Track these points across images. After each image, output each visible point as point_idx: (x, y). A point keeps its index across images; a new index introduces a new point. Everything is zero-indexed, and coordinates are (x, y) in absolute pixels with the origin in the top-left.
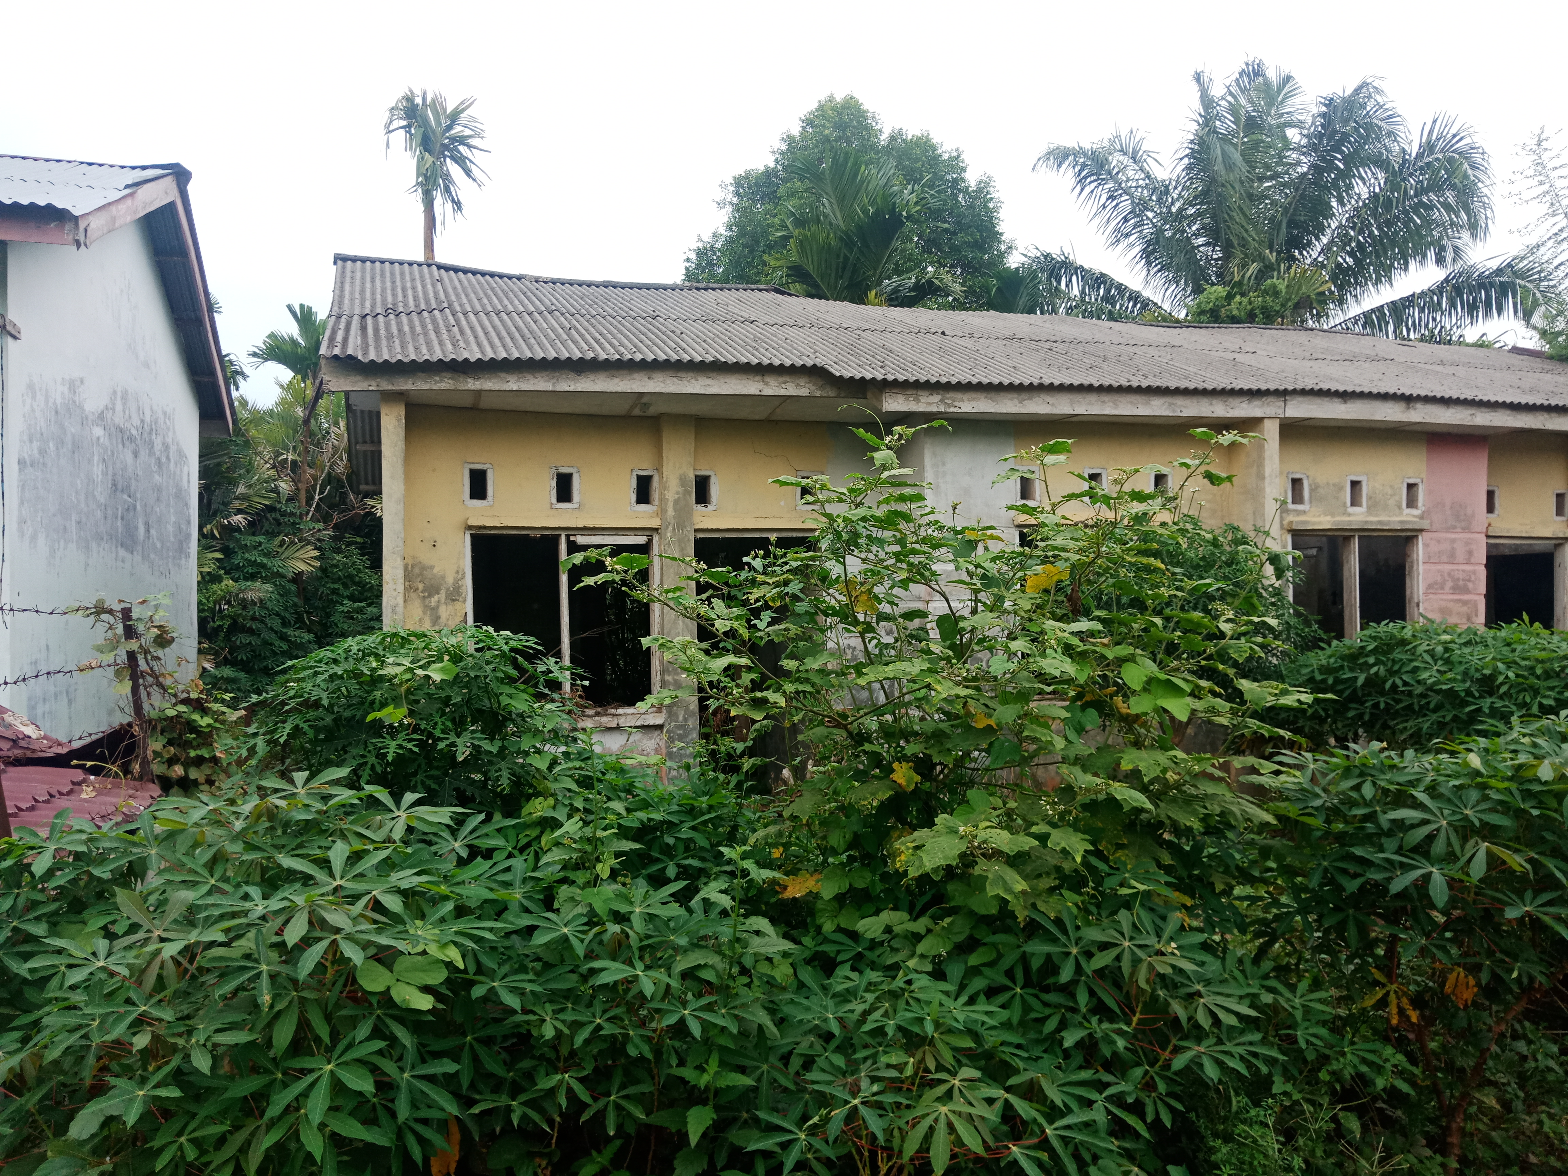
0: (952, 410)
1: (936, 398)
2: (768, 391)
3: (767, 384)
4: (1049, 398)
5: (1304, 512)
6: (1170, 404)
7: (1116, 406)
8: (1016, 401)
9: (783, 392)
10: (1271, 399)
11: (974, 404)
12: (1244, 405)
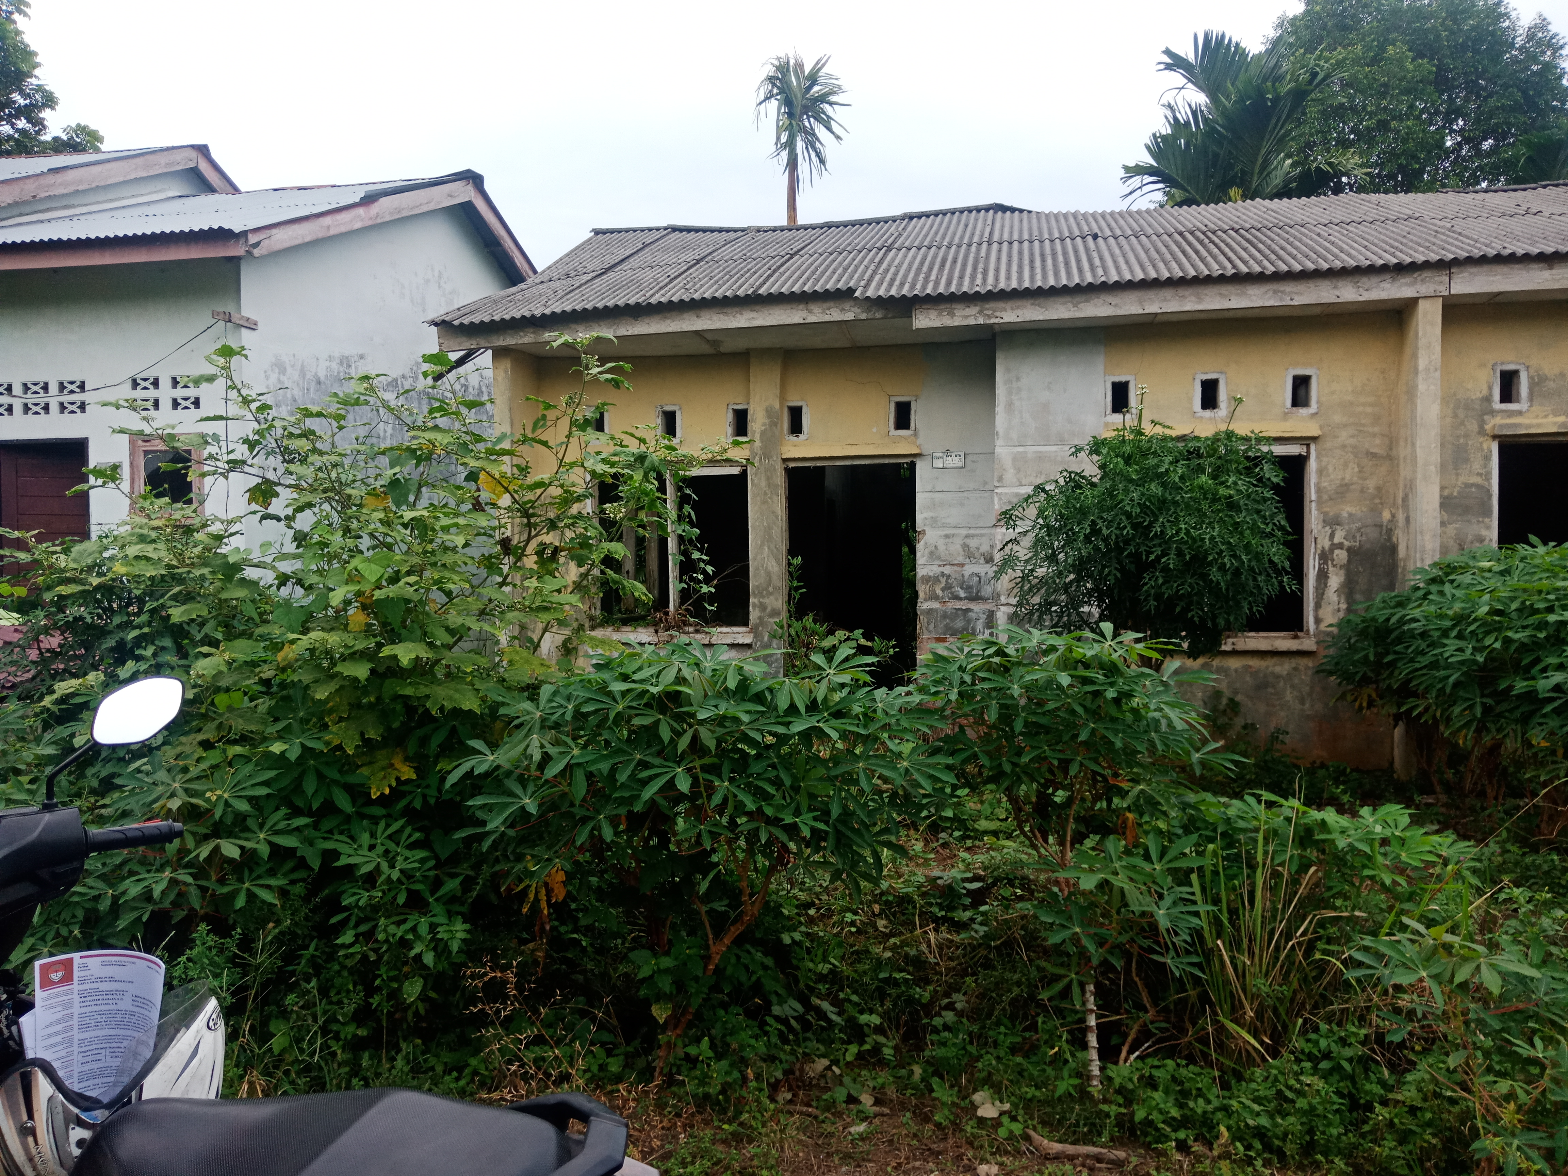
0: (993, 321)
1: (973, 310)
2: (812, 319)
3: (811, 312)
4: (1110, 299)
5: (1520, 413)
6: (1275, 292)
7: (1200, 300)
8: (1070, 305)
9: (827, 318)
10: (1426, 274)
11: (1019, 312)
12: (1386, 285)
